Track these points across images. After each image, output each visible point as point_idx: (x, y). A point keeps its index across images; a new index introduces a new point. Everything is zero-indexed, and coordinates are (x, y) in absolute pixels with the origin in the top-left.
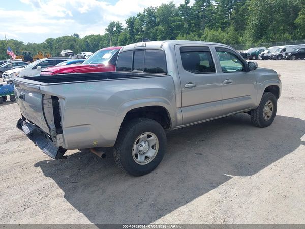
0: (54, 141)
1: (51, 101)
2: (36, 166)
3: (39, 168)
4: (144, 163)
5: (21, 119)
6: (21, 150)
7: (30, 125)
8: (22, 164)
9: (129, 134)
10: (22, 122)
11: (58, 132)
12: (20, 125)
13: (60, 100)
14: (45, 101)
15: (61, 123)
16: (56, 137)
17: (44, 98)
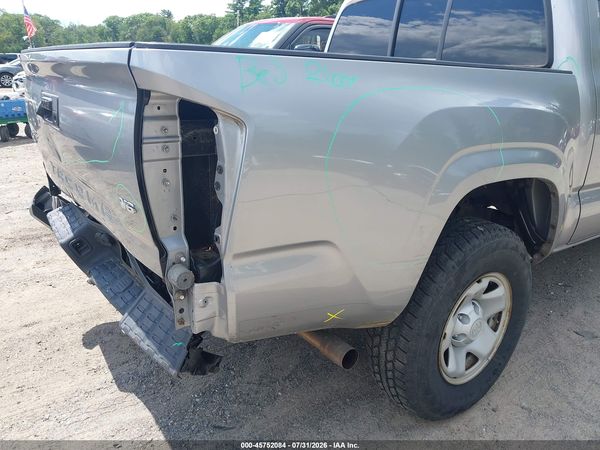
0: (177, 306)
1: (175, 127)
2: (89, 340)
3: (97, 349)
4: (462, 375)
5: (44, 190)
6: (44, 278)
7: (72, 210)
8: (45, 328)
9: (443, 281)
10: (49, 199)
11: (202, 270)
12: (40, 208)
13: (221, 129)
14: (150, 129)
15: (222, 233)
16: (187, 293)
17: (148, 111)
